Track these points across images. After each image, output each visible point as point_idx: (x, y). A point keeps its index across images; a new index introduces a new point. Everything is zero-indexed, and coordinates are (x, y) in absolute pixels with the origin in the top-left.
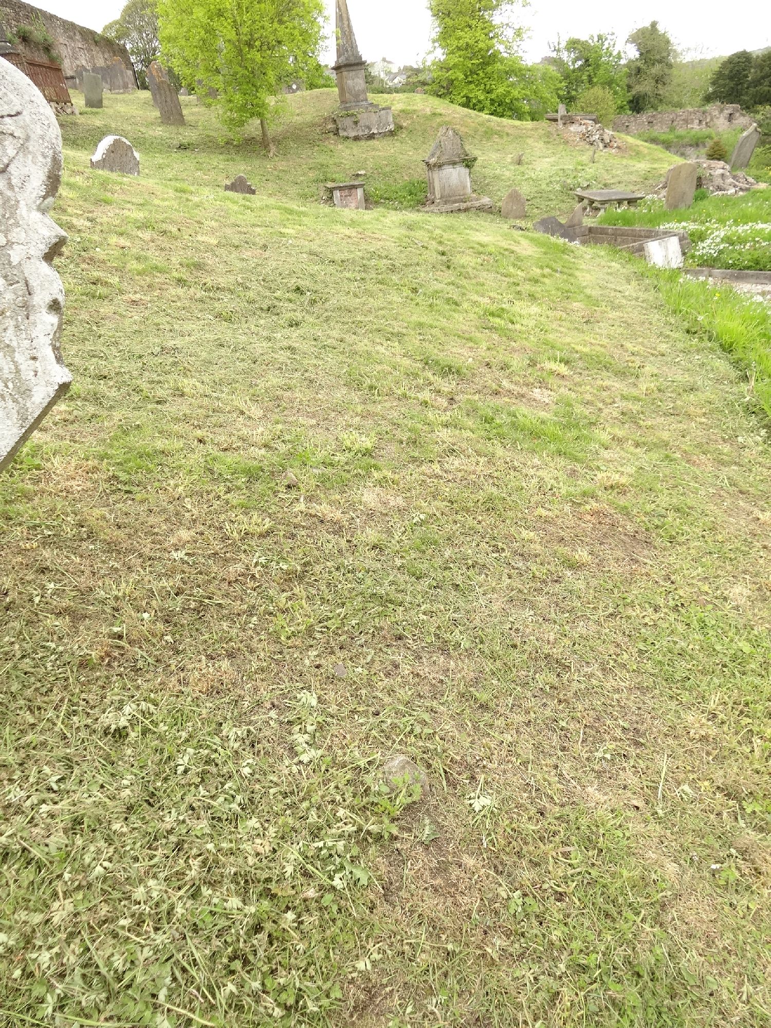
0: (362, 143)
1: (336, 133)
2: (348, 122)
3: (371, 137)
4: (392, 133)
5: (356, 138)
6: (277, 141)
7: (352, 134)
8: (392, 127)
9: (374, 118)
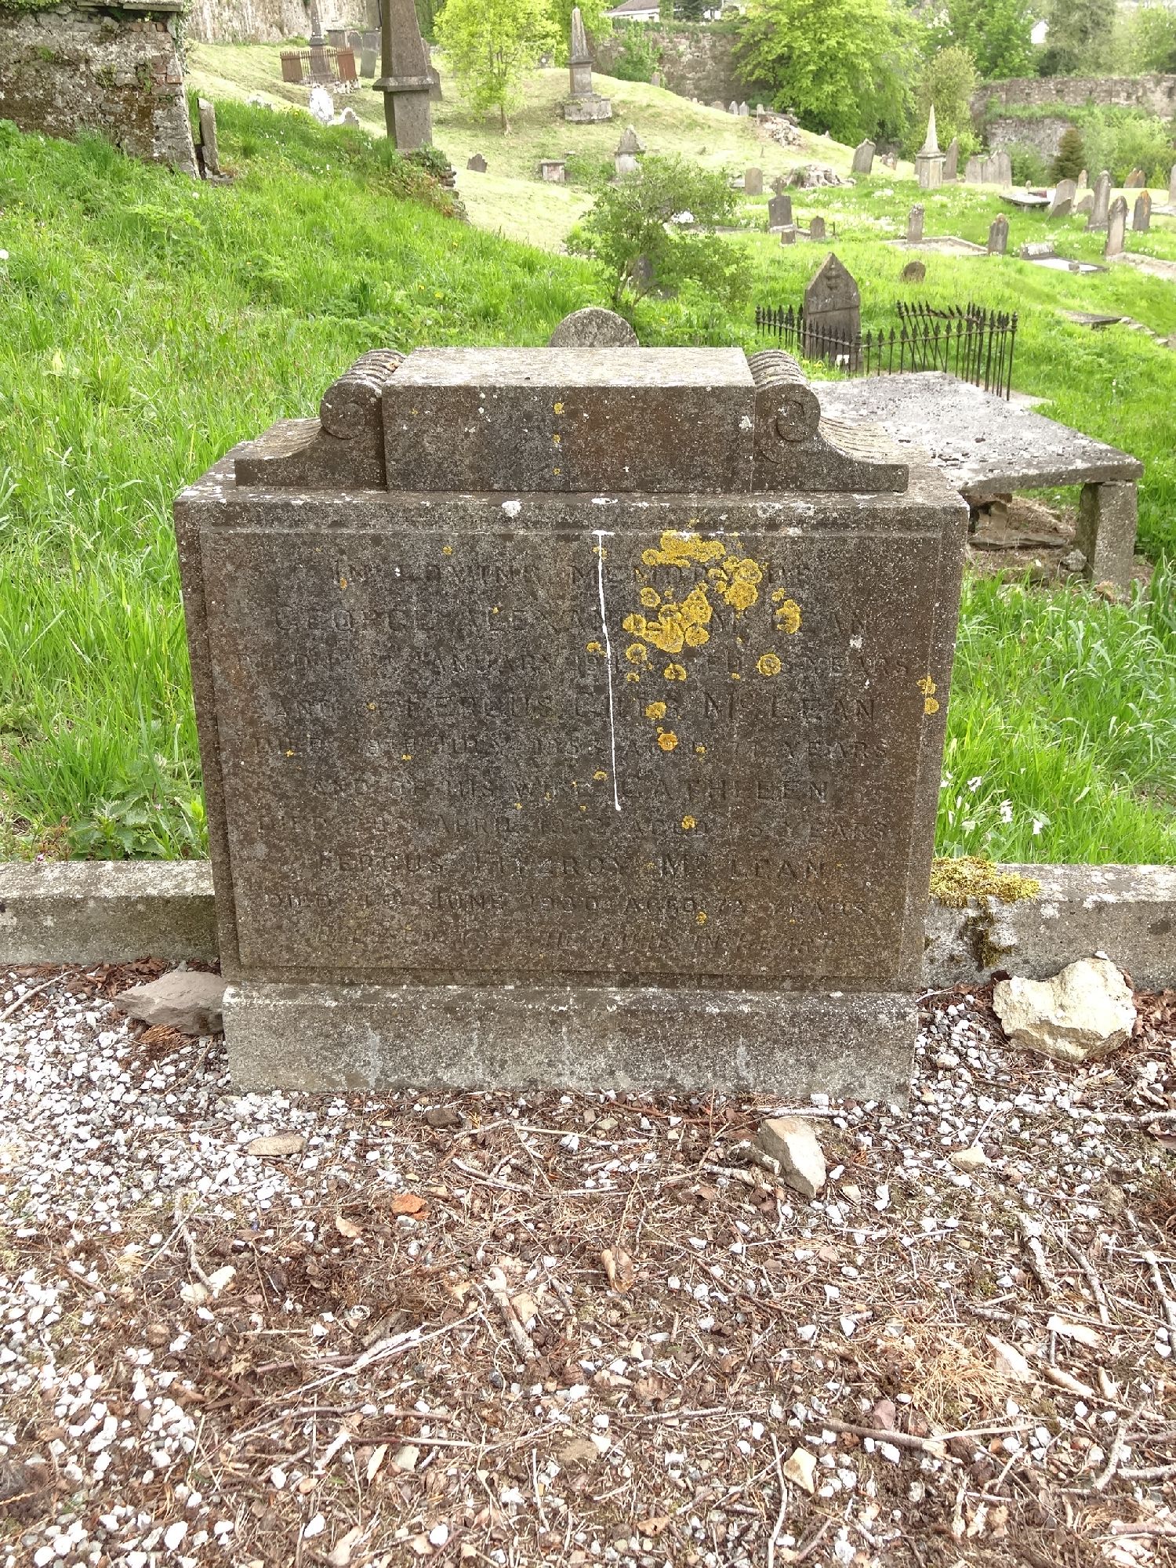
0: (583, 127)
1: (562, 117)
2: (573, 108)
3: (592, 122)
4: (609, 120)
5: (579, 123)
6: (514, 121)
7: (576, 118)
8: (610, 115)
9: (595, 106)
